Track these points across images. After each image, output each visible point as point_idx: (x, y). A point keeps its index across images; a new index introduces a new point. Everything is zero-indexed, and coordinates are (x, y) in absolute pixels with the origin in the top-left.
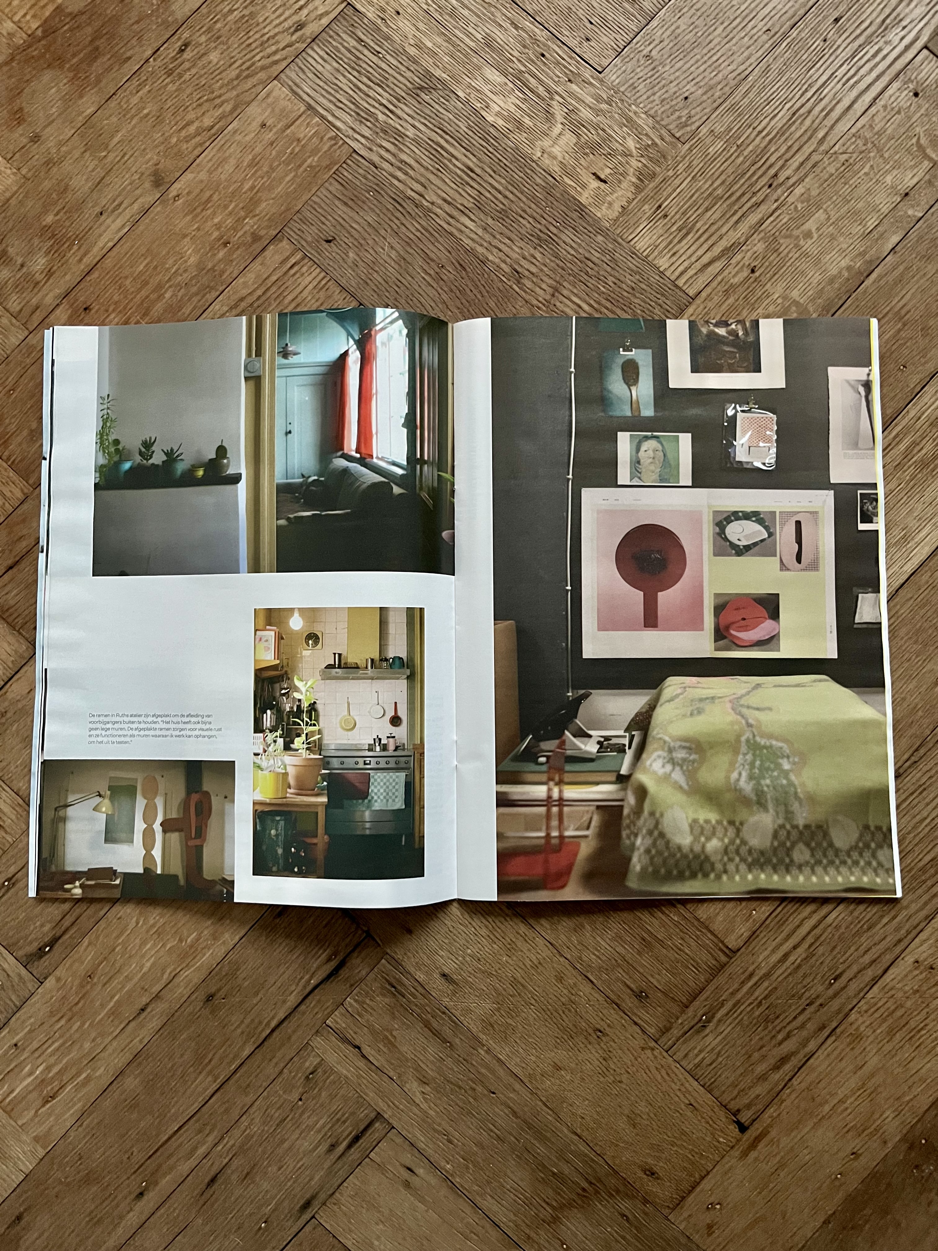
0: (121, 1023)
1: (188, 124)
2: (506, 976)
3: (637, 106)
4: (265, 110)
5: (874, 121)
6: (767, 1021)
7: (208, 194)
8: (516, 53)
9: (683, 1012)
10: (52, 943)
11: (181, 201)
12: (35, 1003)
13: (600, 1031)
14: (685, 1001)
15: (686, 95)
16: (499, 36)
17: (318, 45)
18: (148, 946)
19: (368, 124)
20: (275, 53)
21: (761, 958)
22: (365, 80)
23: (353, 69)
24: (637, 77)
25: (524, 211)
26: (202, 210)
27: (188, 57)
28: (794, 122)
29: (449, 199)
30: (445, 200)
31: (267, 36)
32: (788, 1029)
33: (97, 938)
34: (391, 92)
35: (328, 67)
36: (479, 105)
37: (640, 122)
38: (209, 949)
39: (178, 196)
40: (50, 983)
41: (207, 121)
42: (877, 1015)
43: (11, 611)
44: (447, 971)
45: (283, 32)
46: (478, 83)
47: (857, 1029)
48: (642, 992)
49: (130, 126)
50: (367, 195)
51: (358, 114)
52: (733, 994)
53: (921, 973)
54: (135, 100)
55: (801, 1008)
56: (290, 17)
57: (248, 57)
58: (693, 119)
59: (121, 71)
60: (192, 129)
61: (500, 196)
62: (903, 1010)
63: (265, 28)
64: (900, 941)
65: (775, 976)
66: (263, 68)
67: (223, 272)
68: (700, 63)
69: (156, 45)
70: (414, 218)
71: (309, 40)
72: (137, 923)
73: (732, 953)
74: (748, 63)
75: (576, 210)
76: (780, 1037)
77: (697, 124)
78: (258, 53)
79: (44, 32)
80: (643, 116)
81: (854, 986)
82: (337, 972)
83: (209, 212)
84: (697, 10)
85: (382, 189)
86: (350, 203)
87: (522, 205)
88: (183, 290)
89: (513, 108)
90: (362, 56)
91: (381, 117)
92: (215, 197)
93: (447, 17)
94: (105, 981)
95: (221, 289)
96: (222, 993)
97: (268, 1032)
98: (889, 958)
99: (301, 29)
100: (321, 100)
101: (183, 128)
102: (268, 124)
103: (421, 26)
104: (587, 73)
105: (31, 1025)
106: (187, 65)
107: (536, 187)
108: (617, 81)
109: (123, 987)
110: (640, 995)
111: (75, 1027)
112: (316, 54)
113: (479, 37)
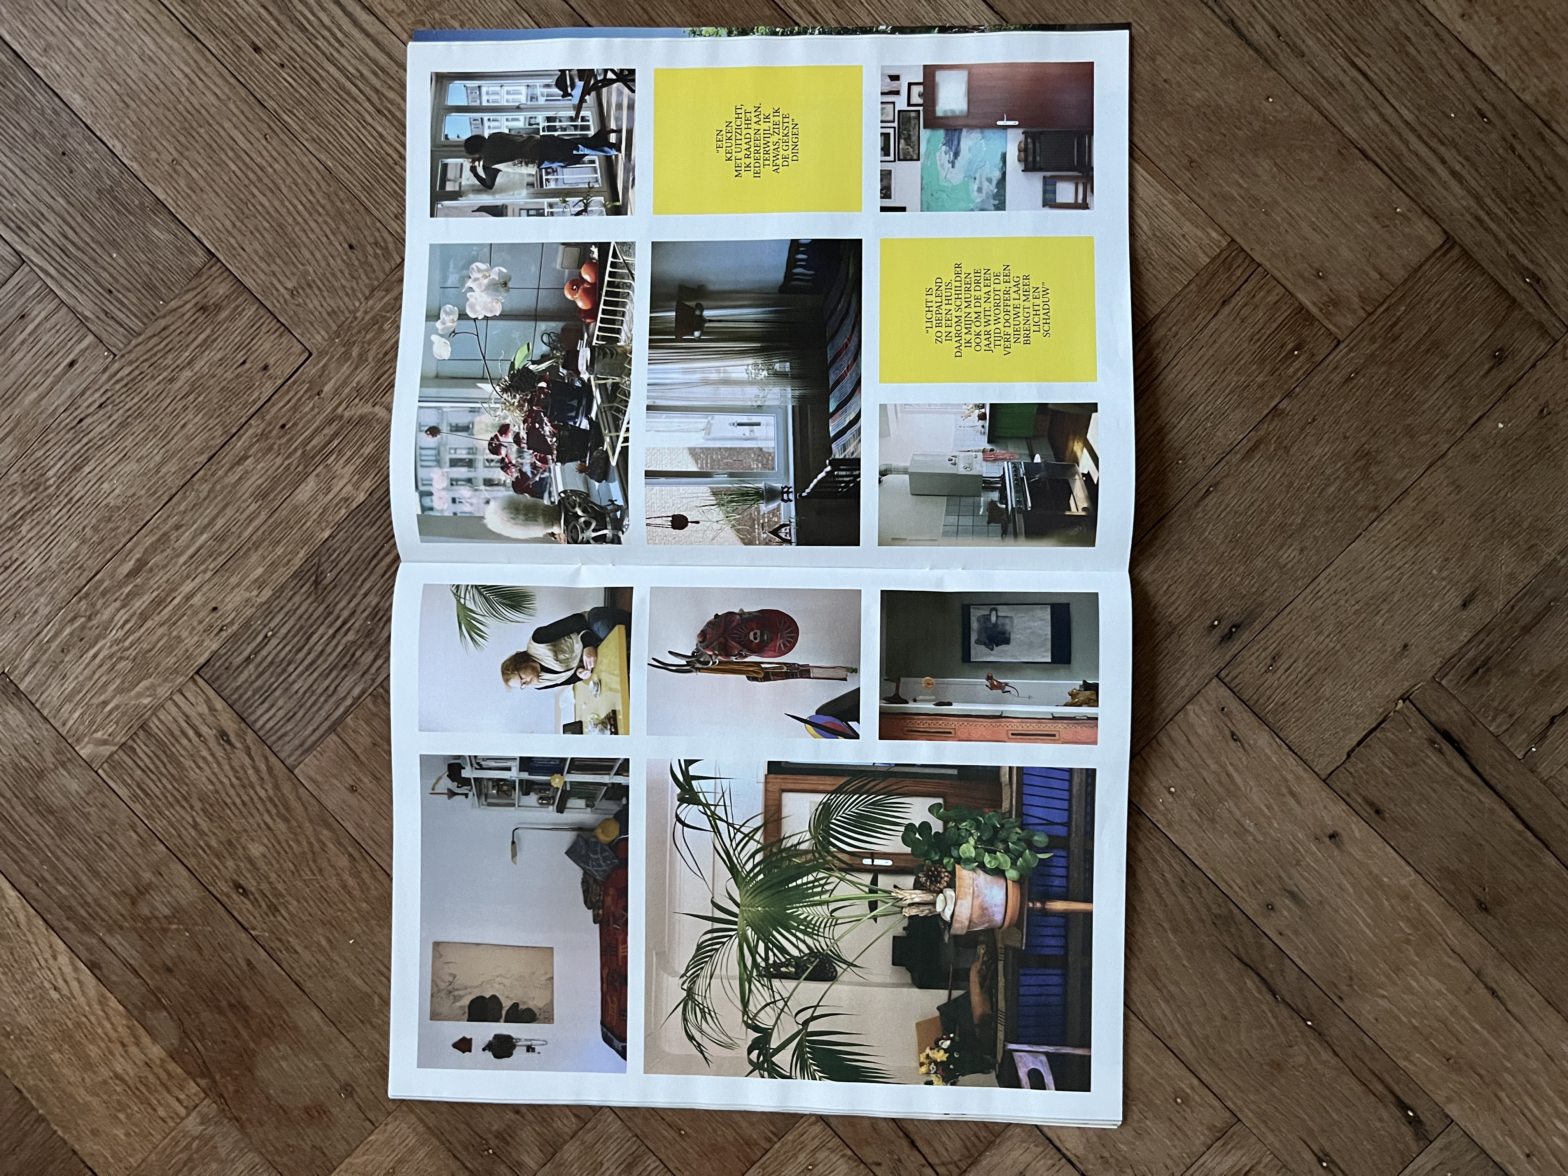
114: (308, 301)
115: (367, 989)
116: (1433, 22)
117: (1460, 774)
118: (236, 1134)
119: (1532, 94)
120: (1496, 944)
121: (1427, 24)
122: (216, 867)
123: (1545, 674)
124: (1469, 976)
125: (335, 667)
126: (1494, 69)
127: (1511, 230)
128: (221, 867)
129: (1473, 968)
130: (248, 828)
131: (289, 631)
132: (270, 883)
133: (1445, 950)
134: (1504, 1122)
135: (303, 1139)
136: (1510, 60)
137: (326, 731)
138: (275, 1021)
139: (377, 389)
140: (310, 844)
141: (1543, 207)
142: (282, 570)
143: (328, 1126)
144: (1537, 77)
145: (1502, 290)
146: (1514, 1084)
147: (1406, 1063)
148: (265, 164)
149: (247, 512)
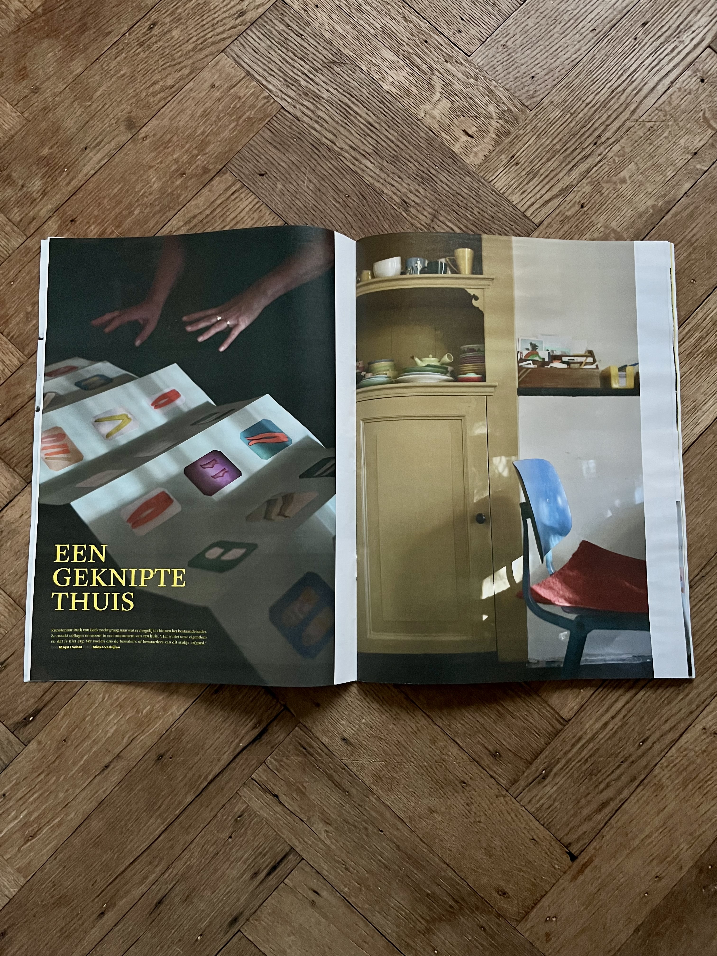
0: (88, 778)
1: (154, 83)
2: (392, 740)
3: (497, 82)
4: (214, 74)
5: (671, 98)
6: (591, 774)
7: (169, 136)
8: (406, 39)
9: (527, 768)
10: (35, 714)
11: (148, 141)
12: (20, 762)
13: (465, 783)
14: (529, 759)
15: (533, 74)
16: (394, 27)
17: (256, 27)
18: (112, 716)
19: (293, 88)
20: (222, 32)
21: (587, 726)
22: (291, 55)
23: (282, 46)
24: (496, 60)
25: (411, 157)
26: (164, 149)
27: (156, 33)
28: (613, 97)
29: (354, 146)
30: (351, 147)
31: (217, 19)
32: (607, 780)
33: (71, 710)
34: (311, 65)
35: (263, 44)
36: (377, 77)
37: (498, 93)
38: (160, 719)
39: (146, 137)
40: (33, 745)
41: (169, 82)
42: (674, 770)
43: (8, 452)
44: (346, 736)
45: (229, 17)
46: (378, 61)
47: (659, 781)
48: (496, 752)
49: (109, 84)
50: (292, 141)
51: (286, 80)
52: (566, 753)
53: (707, 737)
54: (114, 64)
55: (617, 764)
56: (234, 6)
57: (202, 34)
58: (538, 93)
59: (103, 42)
60: (157, 87)
61: (392, 145)
62: (694, 766)
63: (215, 13)
64: (691, 713)
65: (598, 740)
66: (213, 43)
67: (179, 196)
68: (543, 52)
69: (131, 23)
70: (327, 160)
71: (249, 24)
72: (104, 698)
73: (564, 722)
74: (579, 53)
75: (450, 157)
76: (602, 786)
77: (542, 96)
78: (209, 32)
79: (43, 10)
80: (501, 89)
81: (657, 747)
82: (261, 737)
83: (170, 149)
84: (541, 13)
85: (304, 137)
86: (278, 146)
87: (410, 152)
88: (148, 209)
89: (403, 80)
90: (289, 38)
91: (303, 83)
92: (175, 139)
93: (354, 11)
94: (76, 744)
95: (178, 209)
96: (169, 754)
97: (206, 784)
98: (683, 726)
99: (242, 16)
100: (257, 68)
101: (151, 85)
102: (216, 85)
103: (334, 16)
104: (460, 56)
105: (17, 778)
106: (154, 39)
107: (421, 140)
108: (482, 63)
109: (91, 748)
110: (495, 755)
111: (52, 781)
112: (254, 34)
113: (378, 26)
114: (500, 54)
115: (95, 97)
116: (700, 709)
117: (240, 741)
118: (9, 30)
119: (659, 773)
120: (137, 767)
121: (698, 706)
122: (166, 12)
123: (304, 790)
124: (117, 751)
125: (285, 75)
126: (673, 749)
127: (574, 761)
128: (166, 15)
129: (122, 753)
130: (189, 28)
131: (305, 48)
132: (156, 42)
133: (133, 734)
134: (25, 779)
135: (7, 67)
136: (679, 759)
137: (247, 71)
138: (76, 48)
139: (450, 95)
140: (180, 63)
141: (589, 781)
142: (341, 43)
143: (15, 80)
144: (670, 776)
145: (537, 756)
146: (49, 784)
147: (62, 714)
148: (579, 29)
149: (374, 23)
